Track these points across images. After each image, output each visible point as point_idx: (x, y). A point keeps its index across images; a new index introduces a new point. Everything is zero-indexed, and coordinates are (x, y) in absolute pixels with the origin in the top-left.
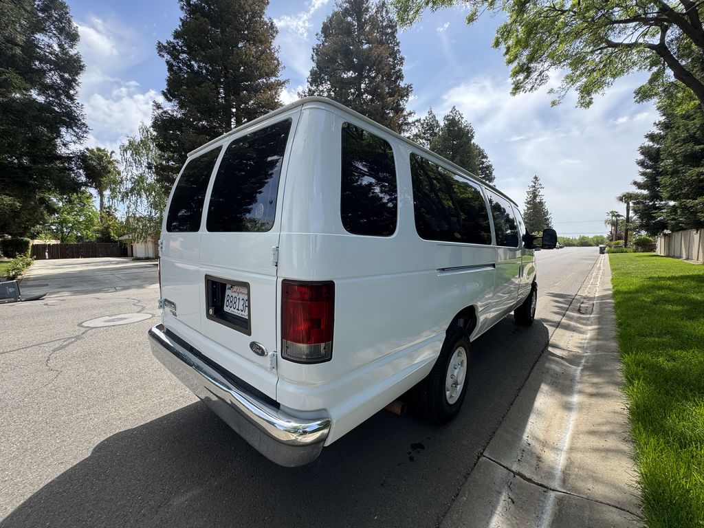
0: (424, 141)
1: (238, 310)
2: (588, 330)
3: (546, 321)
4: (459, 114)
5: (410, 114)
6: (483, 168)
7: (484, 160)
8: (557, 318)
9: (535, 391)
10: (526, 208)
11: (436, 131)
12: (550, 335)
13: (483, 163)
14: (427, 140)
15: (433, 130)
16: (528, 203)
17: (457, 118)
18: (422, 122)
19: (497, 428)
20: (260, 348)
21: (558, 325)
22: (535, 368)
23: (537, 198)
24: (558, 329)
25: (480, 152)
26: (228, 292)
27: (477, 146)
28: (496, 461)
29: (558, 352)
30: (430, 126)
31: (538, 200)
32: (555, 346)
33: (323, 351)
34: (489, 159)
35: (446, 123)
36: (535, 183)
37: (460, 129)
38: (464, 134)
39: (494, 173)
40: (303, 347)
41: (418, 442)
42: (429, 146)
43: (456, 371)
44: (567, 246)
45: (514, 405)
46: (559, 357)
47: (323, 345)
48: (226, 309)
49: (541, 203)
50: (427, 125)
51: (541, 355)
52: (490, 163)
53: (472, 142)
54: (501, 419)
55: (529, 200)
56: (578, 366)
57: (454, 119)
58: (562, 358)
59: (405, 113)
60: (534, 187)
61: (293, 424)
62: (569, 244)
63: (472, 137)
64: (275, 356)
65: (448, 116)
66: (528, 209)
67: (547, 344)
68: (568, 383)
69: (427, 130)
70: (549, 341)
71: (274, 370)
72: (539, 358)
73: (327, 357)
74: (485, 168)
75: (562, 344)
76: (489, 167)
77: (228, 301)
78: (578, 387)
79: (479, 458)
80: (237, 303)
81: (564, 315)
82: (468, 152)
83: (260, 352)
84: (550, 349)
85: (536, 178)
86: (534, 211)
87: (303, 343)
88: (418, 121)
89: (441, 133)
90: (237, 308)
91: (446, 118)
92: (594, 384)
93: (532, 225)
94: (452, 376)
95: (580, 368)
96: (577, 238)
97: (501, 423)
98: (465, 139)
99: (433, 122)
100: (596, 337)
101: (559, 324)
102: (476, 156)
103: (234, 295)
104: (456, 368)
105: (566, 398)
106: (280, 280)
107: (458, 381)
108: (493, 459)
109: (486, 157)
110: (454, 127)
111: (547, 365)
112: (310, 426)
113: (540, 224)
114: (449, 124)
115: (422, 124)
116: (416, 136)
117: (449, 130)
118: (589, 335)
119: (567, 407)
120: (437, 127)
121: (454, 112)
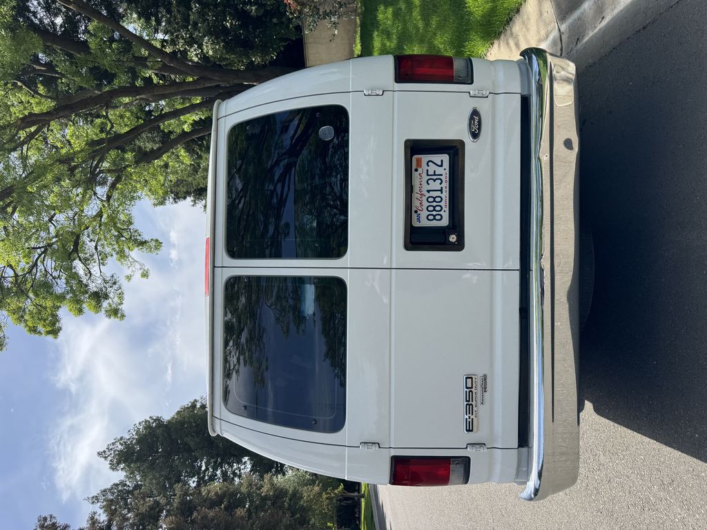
1: (441, 190)
11: (131, 485)
17: (120, 448)
26: (425, 223)
35: (122, 466)
38: (150, 435)
48: (445, 222)
57: (119, 453)
65: (112, 464)
77: (434, 218)
80: (434, 194)
83: (476, 118)
89: (137, 476)
90: (438, 193)
99: (113, 494)
106: (397, 86)
110: (133, 453)
120: (126, 485)
121: (108, 453)
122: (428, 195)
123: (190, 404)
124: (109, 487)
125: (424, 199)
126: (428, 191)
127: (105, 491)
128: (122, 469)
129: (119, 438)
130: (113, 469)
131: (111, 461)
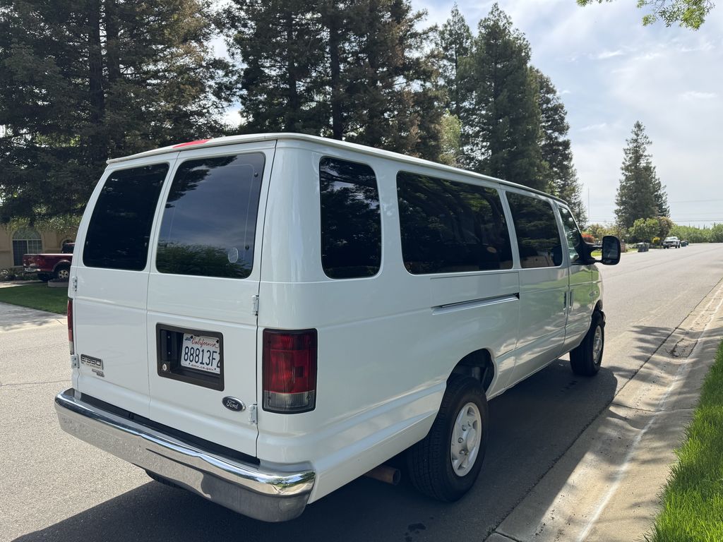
0: (445, 62)
1: (202, 363)
2: (672, 381)
3: (618, 369)
4: (505, 17)
5: (419, 16)
6: (548, 109)
7: (550, 96)
8: (634, 365)
9: (576, 461)
10: (624, 178)
11: (467, 44)
12: (618, 389)
13: (548, 101)
14: (450, 60)
15: (461, 43)
16: (627, 169)
17: (501, 24)
18: (441, 28)
19: (518, 504)
20: (237, 403)
21: (633, 375)
22: (584, 433)
23: (642, 161)
24: (631, 381)
25: (541, 83)
26: (186, 343)
27: (537, 71)
28: (509, 535)
29: (621, 412)
30: (455, 37)
31: (643, 163)
32: (619, 405)
33: (306, 400)
34: (558, 94)
35: (483, 31)
36: (637, 135)
37: (508, 44)
38: (513, 52)
39: (568, 120)
40: (285, 397)
41: (418, 523)
42: (454, 72)
43: (465, 433)
44: (693, 242)
45: (544, 478)
46: (621, 418)
47: (306, 394)
48: (184, 363)
49: (648, 169)
50: (451, 35)
51: (597, 416)
52: (560, 102)
53: (528, 65)
54: (525, 494)
55: (628, 163)
56: (643, 429)
57: (496, 25)
58: (625, 419)
59: (410, 15)
60: (636, 141)
61: (276, 477)
62: (696, 238)
63: (528, 57)
64: (255, 409)
65: (486, 20)
66: (628, 179)
67: (610, 402)
68: (621, 450)
69: (451, 44)
70: (613, 398)
71: (254, 425)
72: (593, 420)
73: (310, 407)
74: (551, 109)
75: (630, 402)
76: (558, 109)
77: (186, 354)
78: (633, 454)
79: (489, 534)
80: (200, 356)
81: (647, 360)
82: (523, 84)
83: (236, 407)
84: (612, 409)
85: (638, 126)
86: (637, 183)
87: (285, 392)
88: (434, 29)
89: (474, 49)
90: (200, 361)
91: (482, 24)
92: (652, 449)
93: (634, 207)
94: (460, 440)
95: (643, 431)
96: (711, 227)
97: (523, 498)
98: (515, 62)
99: (460, 29)
100: (679, 390)
101: (636, 373)
102: (536, 91)
103: (196, 347)
104: (465, 430)
105: (613, 468)
106: (261, 330)
107: (468, 447)
108: (506, 535)
109: (553, 91)
110: (496, 39)
111: (601, 429)
112: (292, 478)
113: (647, 204)
114: (489, 34)
115: (442, 33)
116: (432, 55)
117: (488, 45)
118: (670, 389)
119: (611, 478)
120: (467, 39)
121: (496, 14)
122: (201, 350)
123: (552, 87)
124: (466, 24)
125: (199, 346)
126: (203, 351)
127: (463, 20)
128: (480, 32)
129: (510, 21)
130: (480, 24)
131: (489, 19)
